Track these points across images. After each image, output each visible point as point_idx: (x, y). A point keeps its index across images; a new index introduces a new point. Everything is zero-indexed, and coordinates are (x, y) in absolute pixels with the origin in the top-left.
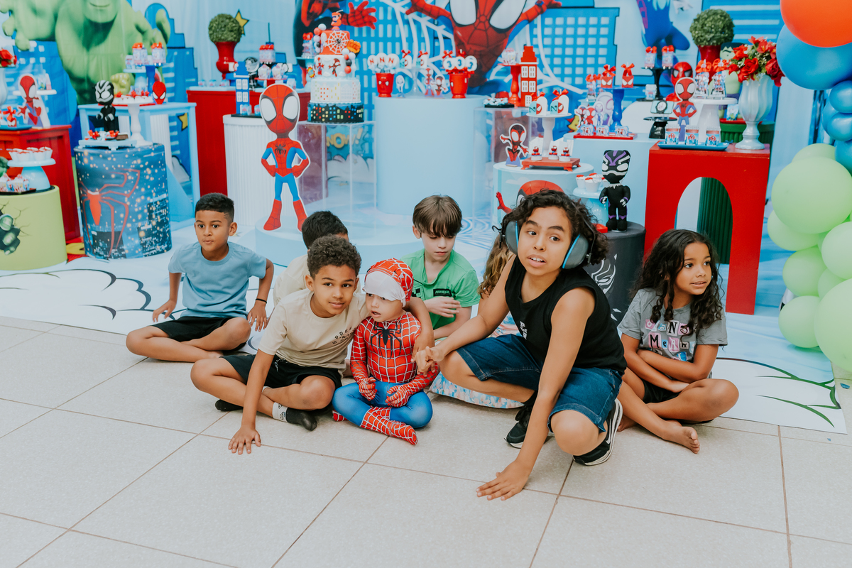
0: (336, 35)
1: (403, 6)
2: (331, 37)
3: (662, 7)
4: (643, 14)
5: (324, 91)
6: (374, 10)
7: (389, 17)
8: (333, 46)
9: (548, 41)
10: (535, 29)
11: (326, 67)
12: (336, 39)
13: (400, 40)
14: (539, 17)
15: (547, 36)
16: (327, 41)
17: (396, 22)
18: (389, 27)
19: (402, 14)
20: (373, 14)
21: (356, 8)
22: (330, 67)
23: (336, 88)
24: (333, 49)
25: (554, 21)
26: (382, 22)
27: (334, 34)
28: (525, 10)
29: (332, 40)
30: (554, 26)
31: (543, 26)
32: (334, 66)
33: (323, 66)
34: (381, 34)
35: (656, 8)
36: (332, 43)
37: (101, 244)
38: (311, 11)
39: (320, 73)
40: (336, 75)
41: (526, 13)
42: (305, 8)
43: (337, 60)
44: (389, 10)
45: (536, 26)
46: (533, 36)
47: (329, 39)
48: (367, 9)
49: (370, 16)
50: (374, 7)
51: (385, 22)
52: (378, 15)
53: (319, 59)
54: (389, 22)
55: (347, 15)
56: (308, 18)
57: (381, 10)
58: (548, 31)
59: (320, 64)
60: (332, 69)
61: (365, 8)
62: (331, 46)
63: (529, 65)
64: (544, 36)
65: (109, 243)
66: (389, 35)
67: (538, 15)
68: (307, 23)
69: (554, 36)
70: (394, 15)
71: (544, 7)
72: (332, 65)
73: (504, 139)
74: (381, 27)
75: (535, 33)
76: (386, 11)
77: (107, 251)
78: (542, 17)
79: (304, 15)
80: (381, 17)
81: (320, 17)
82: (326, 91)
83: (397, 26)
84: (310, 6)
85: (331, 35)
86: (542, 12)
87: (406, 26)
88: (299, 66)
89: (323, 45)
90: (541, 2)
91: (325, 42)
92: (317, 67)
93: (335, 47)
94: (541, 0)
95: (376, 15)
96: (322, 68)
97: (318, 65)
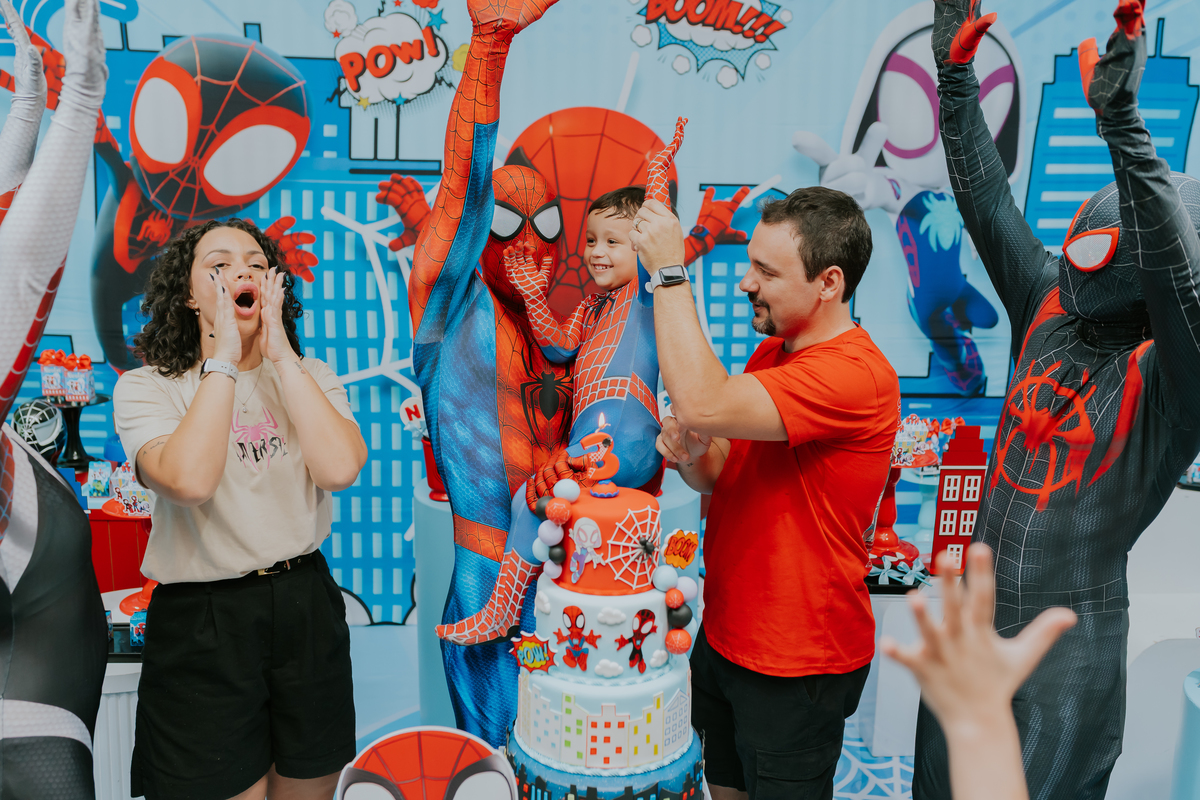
0: (634, 523)
1: (384, 232)
2: (618, 533)
3: (946, 245)
4: (910, 259)
5: (607, 732)
7: (350, 255)
8: (624, 566)
9: (718, 310)
11: (608, 641)
12: (635, 539)
13: (377, 305)
14: (700, 262)
15: (717, 300)
17: (369, 267)
18: (350, 277)
19: (380, 249)
20: (307, 247)
22: (622, 642)
23: (649, 718)
24: (627, 574)
25: (731, 268)
26: (329, 265)
29: (621, 543)
30: (731, 279)
31: (709, 279)
32: (639, 636)
33: (593, 639)
34: (329, 293)
35: (935, 249)
38: (139, 238)
39: (577, 659)
40: (642, 668)
42: (122, 232)
43: (645, 615)
44: (349, 238)
47: (610, 542)
48: (291, 235)
49: (300, 252)
50: (310, 232)
51: (339, 266)
52: (320, 249)
53: (573, 613)
54: (349, 266)
56: (132, 253)
57: (328, 239)
58: (718, 289)
59: (576, 632)
60: (629, 648)
61: (287, 232)
63: (964, 473)
66: (350, 293)
67: (698, 257)
68: (130, 267)
70: (361, 250)
71: (709, 239)
72: (628, 635)
74: (328, 277)
76: (339, 241)
78: (704, 261)
79: (120, 246)
80: (328, 253)
82: (613, 732)
83: (368, 274)
84: (136, 226)
86: (705, 251)
87: (392, 276)
88: (109, 364)
89: (582, 557)
90: (703, 229)
91: (590, 550)
92: (561, 639)
93: (634, 564)
94: (701, 225)
95: (314, 248)
96: (586, 645)
97: (566, 633)
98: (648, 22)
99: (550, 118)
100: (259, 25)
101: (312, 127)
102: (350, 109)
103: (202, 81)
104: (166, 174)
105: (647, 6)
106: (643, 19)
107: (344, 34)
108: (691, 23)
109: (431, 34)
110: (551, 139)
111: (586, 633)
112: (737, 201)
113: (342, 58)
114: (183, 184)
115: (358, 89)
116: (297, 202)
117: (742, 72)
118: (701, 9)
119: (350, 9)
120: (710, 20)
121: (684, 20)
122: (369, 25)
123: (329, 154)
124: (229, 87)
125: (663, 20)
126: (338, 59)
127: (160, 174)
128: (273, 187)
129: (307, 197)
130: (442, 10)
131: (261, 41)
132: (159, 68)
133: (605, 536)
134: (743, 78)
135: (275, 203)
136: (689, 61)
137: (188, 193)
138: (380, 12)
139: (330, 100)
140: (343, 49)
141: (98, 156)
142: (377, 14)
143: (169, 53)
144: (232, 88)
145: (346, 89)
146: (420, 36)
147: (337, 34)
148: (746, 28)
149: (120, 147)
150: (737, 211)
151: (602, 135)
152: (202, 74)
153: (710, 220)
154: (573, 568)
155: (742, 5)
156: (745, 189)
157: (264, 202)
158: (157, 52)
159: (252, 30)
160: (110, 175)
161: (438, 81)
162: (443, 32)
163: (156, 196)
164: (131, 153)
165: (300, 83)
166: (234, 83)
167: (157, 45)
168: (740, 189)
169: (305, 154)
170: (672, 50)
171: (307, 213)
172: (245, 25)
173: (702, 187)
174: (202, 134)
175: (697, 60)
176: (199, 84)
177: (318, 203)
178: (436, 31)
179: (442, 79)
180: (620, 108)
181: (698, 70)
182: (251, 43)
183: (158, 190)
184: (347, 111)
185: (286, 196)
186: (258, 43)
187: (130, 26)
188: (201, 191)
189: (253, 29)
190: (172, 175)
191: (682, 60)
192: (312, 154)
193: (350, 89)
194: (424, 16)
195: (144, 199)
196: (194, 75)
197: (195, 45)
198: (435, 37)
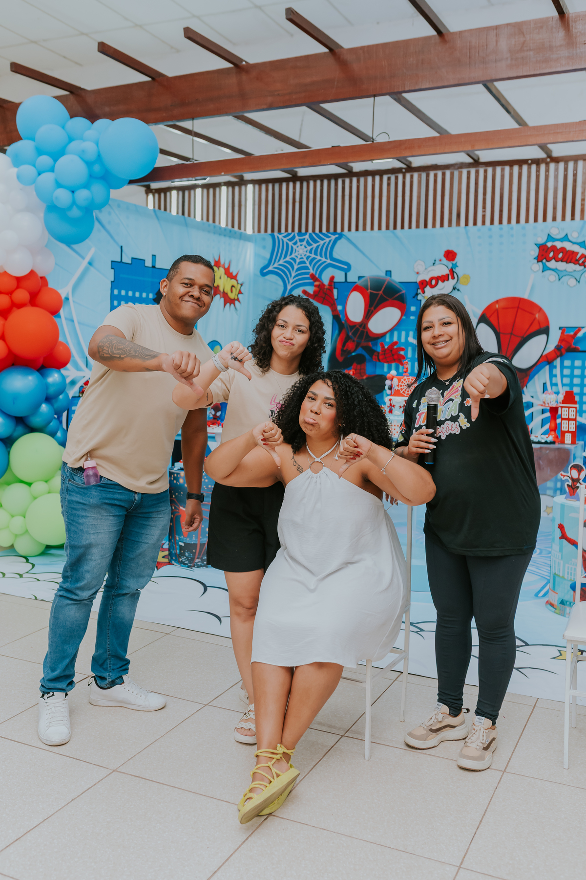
0: (407, 380)
2: (402, 382)
5: (395, 427)
6: (403, 349)
8: (404, 390)
9: (566, 381)
10: (554, 370)
11: (397, 407)
12: (406, 384)
14: (559, 360)
15: (566, 376)
16: (398, 386)
20: (402, 353)
21: (386, 347)
22: (400, 407)
24: (403, 392)
25: (573, 363)
27: (405, 380)
28: (545, 353)
29: (403, 384)
30: (572, 368)
31: (562, 367)
33: (394, 406)
36: (402, 387)
37: (187, 554)
38: (345, 349)
39: (391, 412)
41: (546, 355)
42: (339, 346)
45: (555, 367)
46: (552, 376)
47: (400, 384)
48: (397, 348)
49: (400, 355)
50: (403, 347)
52: (406, 353)
53: (390, 400)
55: (378, 353)
56: (342, 354)
58: (567, 372)
59: (391, 404)
61: (395, 347)
62: (402, 389)
63: (568, 407)
64: (562, 376)
65: (194, 554)
67: (558, 357)
68: (341, 359)
69: (572, 376)
71: (563, 350)
73: (564, 476)
75: (554, 373)
77: (192, 560)
78: (561, 359)
79: (338, 351)
81: (353, 354)
84: (344, 343)
85: (402, 380)
86: (561, 355)
89: (394, 388)
90: (561, 346)
91: (396, 386)
92: (388, 407)
93: (406, 390)
94: (560, 344)
95: (405, 353)
96: (393, 408)
97: (389, 405)
98: (538, 262)
99: (497, 302)
100: (390, 271)
101: (407, 307)
102: (421, 300)
103: (370, 292)
104: (355, 326)
105: (538, 256)
106: (536, 261)
107: (421, 273)
108: (557, 261)
109: (452, 271)
110: (497, 310)
111: (392, 405)
112: (576, 333)
113: (419, 282)
114: (361, 329)
115: (424, 292)
116: (399, 336)
117: (578, 279)
118: (560, 255)
119: (422, 263)
120: (565, 259)
121: (553, 261)
122: (429, 269)
123: (412, 318)
124: (378, 294)
125: (544, 261)
126: (418, 282)
127: (353, 325)
128: (391, 331)
129: (403, 334)
130: (456, 263)
131: (391, 276)
132: (357, 288)
133: (399, 382)
134: (579, 282)
135: (392, 336)
136: (555, 277)
137: (362, 332)
138: (434, 264)
139: (414, 297)
140: (419, 279)
141: (335, 321)
142: (432, 264)
143: (360, 283)
144: (379, 296)
145: (420, 293)
146: (448, 272)
147: (418, 273)
148: (581, 262)
149: (341, 316)
150: (576, 338)
151: (518, 308)
152: (371, 289)
153: (564, 343)
154: (392, 391)
155: (577, 253)
156: (579, 329)
157: (388, 336)
158: (355, 282)
159: (387, 272)
160: (337, 326)
161: (454, 288)
162: (457, 270)
163: (353, 334)
164: (345, 318)
165: (404, 291)
166: (381, 292)
167: (356, 280)
168: (577, 329)
169: (404, 317)
170: (548, 272)
171: (403, 340)
172: (386, 271)
173: (560, 328)
174: (369, 311)
175: (559, 276)
176: (369, 293)
177: (407, 336)
178: (454, 270)
179: (456, 288)
180: (526, 297)
181: (559, 280)
182: (388, 278)
183: (352, 331)
184: (419, 301)
185: (396, 333)
186: (390, 278)
187: (348, 274)
188: (367, 332)
189: (389, 273)
190: (357, 326)
191: (552, 276)
192: (406, 318)
193: (421, 293)
194: (450, 264)
195: (348, 335)
196: (368, 290)
197: (369, 280)
198: (453, 272)
